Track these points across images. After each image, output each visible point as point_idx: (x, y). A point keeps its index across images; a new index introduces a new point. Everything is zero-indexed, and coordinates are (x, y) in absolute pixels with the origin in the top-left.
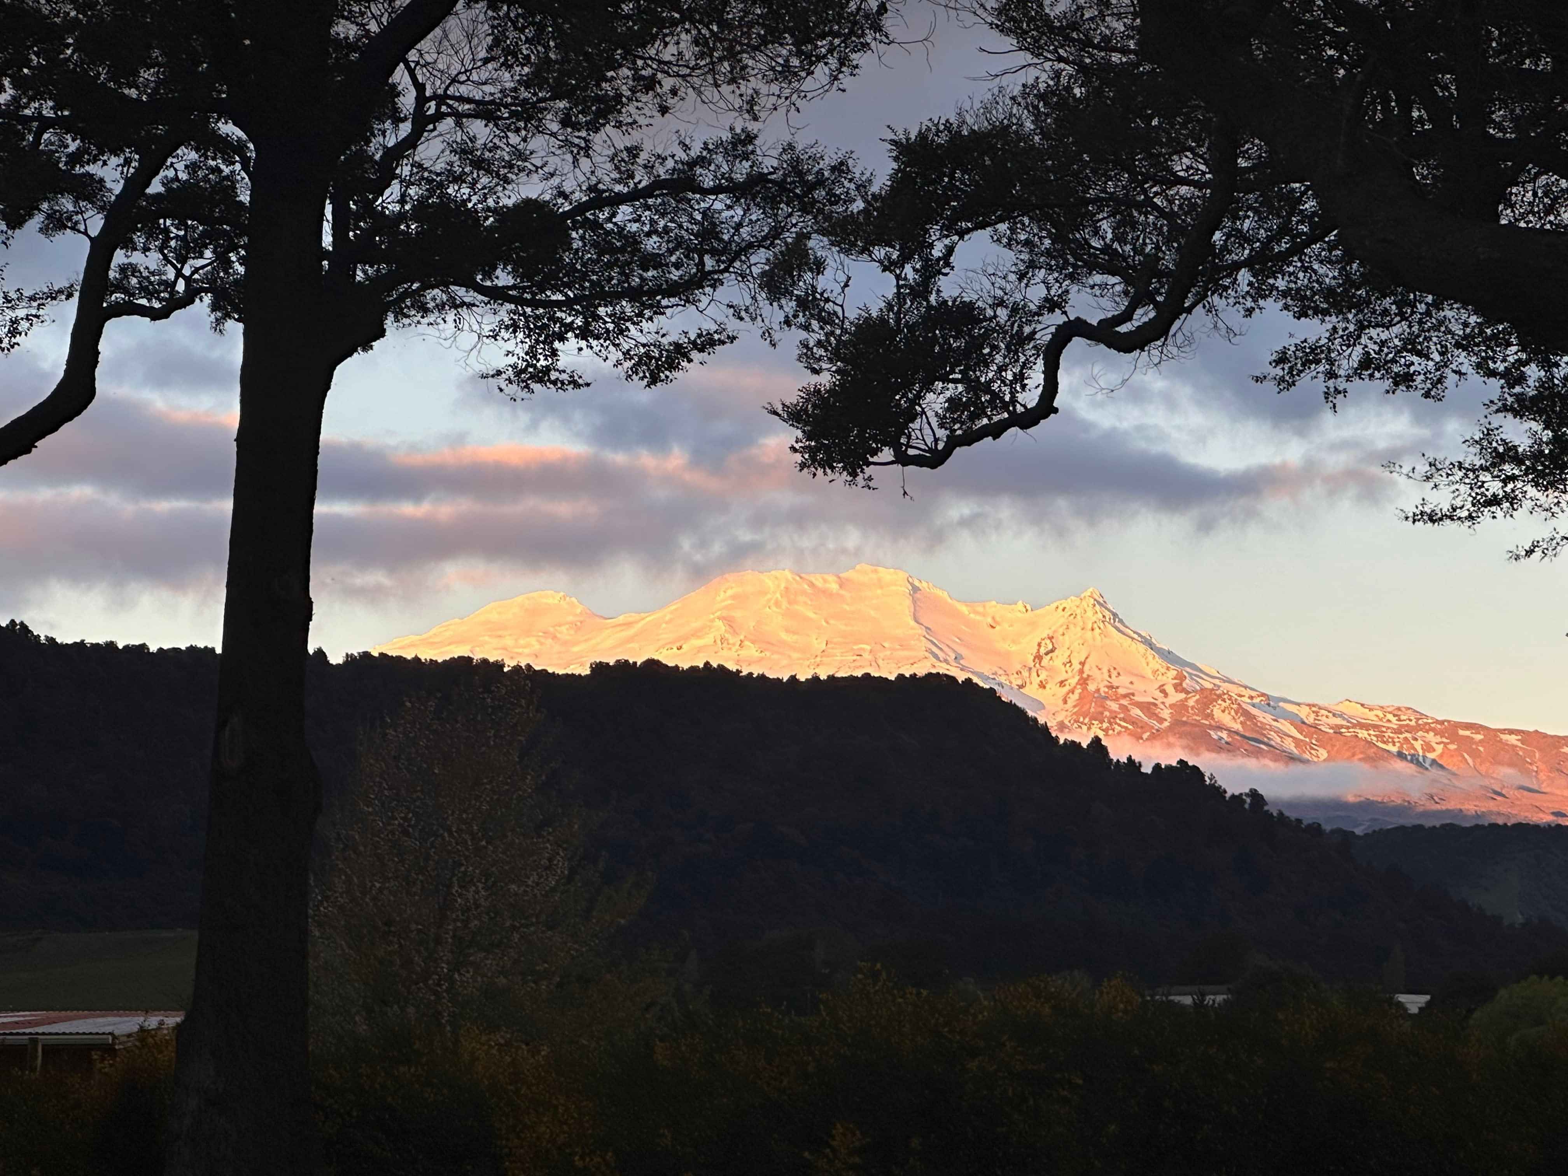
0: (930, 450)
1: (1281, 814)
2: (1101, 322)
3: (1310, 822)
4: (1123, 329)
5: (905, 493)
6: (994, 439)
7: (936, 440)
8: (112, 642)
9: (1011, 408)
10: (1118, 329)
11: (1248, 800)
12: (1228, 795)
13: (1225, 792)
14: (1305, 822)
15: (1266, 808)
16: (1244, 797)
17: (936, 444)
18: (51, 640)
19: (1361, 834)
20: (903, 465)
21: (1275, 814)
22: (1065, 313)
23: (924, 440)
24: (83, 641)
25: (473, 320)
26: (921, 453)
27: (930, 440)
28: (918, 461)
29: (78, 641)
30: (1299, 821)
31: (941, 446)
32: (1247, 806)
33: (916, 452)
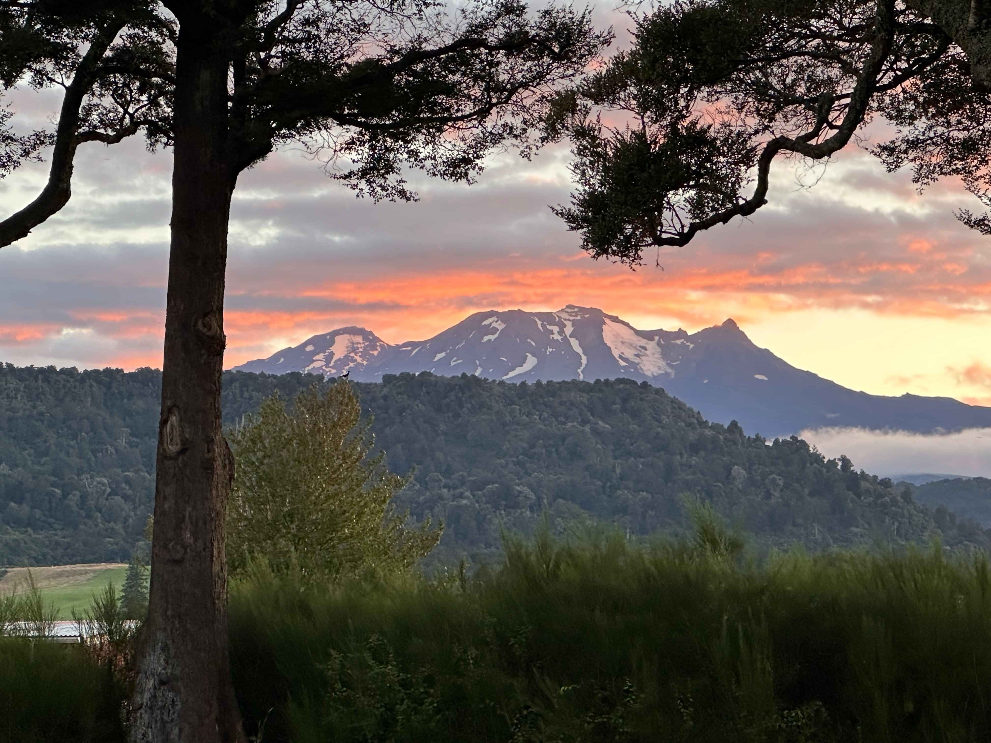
0: (679, 234)
1: (863, 472)
2: (798, 138)
3: (883, 478)
4: (813, 142)
5: (658, 264)
6: (724, 223)
7: (683, 226)
8: (52, 366)
9: (735, 202)
10: (809, 143)
11: (840, 464)
12: (826, 461)
13: (824, 458)
14: (880, 478)
15: (852, 468)
16: (837, 461)
17: (683, 229)
18: (10, 366)
19: (919, 485)
20: (660, 245)
21: (859, 473)
22: (773, 133)
23: (674, 227)
24: (32, 366)
25: (331, 140)
26: (672, 236)
27: (678, 227)
28: (670, 242)
29: (29, 366)
30: (875, 477)
31: (686, 230)
32: (839, 467)
33: (669, 236)
